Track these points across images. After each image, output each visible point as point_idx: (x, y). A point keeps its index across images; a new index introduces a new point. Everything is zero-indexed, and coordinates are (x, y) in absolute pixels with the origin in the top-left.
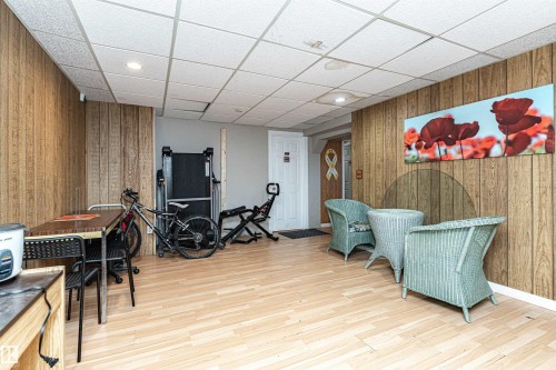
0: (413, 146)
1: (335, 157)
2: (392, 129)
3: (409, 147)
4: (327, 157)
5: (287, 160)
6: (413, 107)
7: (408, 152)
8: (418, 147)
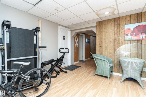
0: (129, 34)
1: (77, 39)
2: (118, 29)
3: (127, 35)
4: (75, 39)
5: (64, 39)
6: (128, 21)
7: (126, 37)
8: (131, 35)
